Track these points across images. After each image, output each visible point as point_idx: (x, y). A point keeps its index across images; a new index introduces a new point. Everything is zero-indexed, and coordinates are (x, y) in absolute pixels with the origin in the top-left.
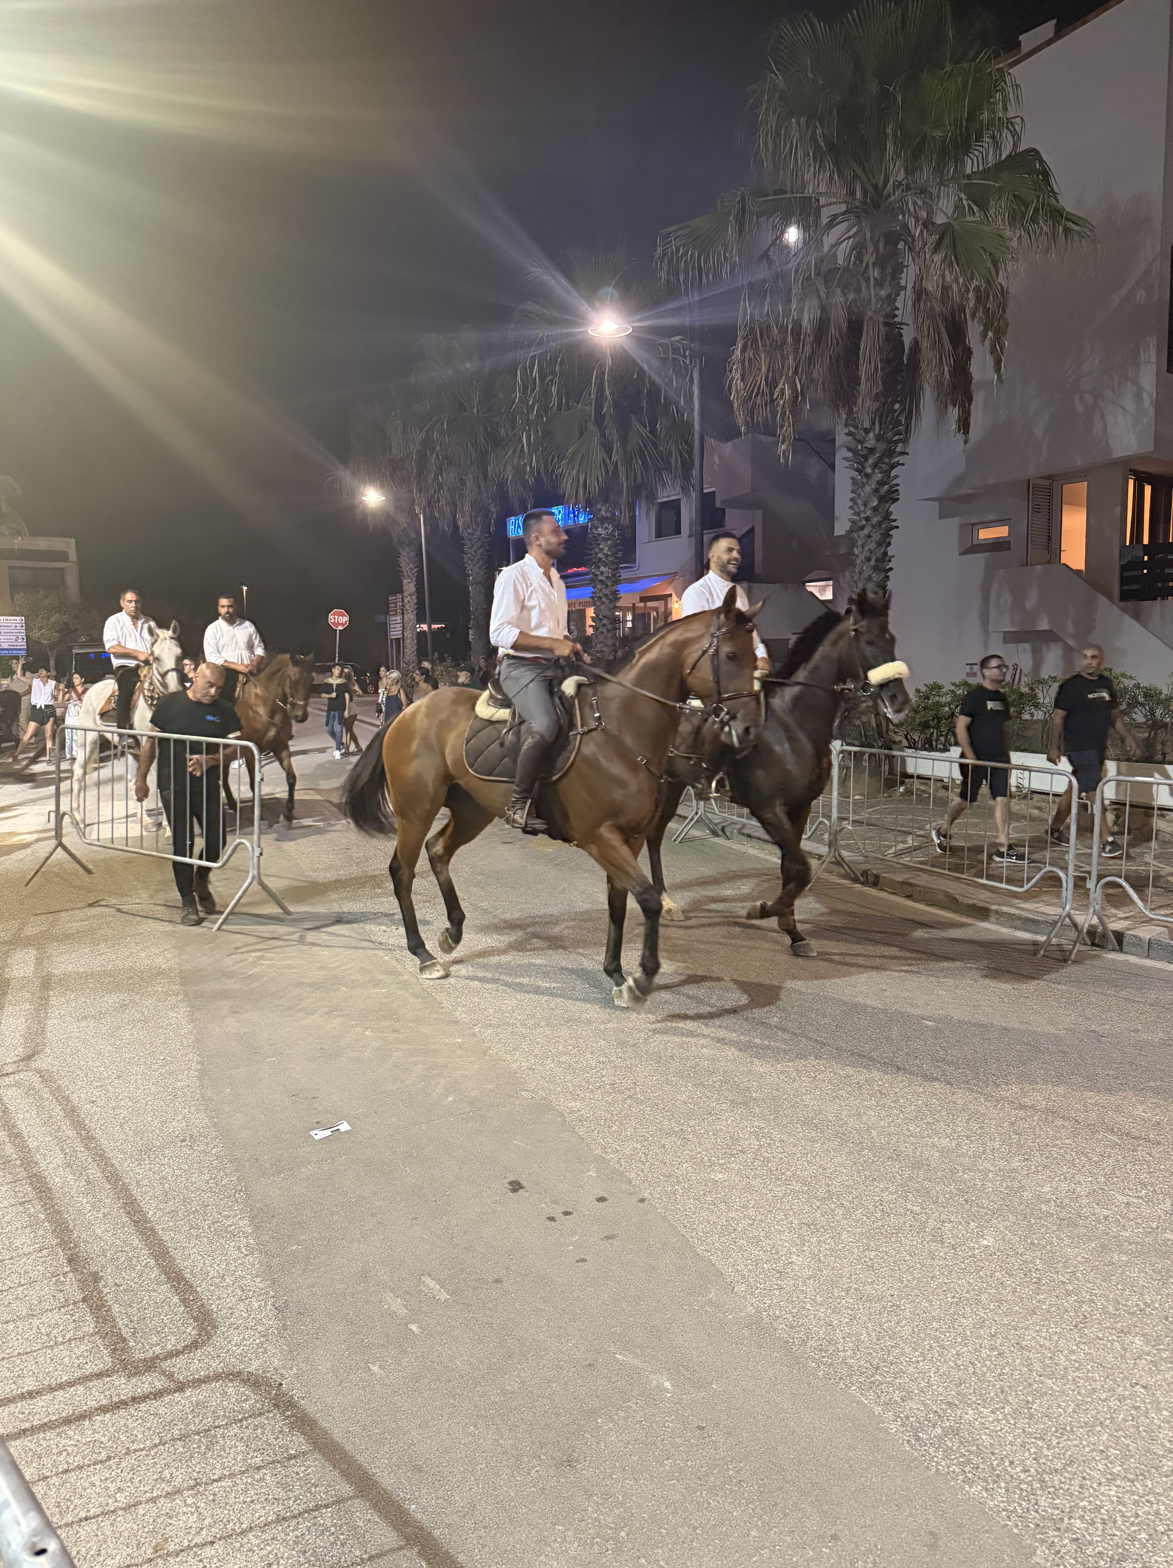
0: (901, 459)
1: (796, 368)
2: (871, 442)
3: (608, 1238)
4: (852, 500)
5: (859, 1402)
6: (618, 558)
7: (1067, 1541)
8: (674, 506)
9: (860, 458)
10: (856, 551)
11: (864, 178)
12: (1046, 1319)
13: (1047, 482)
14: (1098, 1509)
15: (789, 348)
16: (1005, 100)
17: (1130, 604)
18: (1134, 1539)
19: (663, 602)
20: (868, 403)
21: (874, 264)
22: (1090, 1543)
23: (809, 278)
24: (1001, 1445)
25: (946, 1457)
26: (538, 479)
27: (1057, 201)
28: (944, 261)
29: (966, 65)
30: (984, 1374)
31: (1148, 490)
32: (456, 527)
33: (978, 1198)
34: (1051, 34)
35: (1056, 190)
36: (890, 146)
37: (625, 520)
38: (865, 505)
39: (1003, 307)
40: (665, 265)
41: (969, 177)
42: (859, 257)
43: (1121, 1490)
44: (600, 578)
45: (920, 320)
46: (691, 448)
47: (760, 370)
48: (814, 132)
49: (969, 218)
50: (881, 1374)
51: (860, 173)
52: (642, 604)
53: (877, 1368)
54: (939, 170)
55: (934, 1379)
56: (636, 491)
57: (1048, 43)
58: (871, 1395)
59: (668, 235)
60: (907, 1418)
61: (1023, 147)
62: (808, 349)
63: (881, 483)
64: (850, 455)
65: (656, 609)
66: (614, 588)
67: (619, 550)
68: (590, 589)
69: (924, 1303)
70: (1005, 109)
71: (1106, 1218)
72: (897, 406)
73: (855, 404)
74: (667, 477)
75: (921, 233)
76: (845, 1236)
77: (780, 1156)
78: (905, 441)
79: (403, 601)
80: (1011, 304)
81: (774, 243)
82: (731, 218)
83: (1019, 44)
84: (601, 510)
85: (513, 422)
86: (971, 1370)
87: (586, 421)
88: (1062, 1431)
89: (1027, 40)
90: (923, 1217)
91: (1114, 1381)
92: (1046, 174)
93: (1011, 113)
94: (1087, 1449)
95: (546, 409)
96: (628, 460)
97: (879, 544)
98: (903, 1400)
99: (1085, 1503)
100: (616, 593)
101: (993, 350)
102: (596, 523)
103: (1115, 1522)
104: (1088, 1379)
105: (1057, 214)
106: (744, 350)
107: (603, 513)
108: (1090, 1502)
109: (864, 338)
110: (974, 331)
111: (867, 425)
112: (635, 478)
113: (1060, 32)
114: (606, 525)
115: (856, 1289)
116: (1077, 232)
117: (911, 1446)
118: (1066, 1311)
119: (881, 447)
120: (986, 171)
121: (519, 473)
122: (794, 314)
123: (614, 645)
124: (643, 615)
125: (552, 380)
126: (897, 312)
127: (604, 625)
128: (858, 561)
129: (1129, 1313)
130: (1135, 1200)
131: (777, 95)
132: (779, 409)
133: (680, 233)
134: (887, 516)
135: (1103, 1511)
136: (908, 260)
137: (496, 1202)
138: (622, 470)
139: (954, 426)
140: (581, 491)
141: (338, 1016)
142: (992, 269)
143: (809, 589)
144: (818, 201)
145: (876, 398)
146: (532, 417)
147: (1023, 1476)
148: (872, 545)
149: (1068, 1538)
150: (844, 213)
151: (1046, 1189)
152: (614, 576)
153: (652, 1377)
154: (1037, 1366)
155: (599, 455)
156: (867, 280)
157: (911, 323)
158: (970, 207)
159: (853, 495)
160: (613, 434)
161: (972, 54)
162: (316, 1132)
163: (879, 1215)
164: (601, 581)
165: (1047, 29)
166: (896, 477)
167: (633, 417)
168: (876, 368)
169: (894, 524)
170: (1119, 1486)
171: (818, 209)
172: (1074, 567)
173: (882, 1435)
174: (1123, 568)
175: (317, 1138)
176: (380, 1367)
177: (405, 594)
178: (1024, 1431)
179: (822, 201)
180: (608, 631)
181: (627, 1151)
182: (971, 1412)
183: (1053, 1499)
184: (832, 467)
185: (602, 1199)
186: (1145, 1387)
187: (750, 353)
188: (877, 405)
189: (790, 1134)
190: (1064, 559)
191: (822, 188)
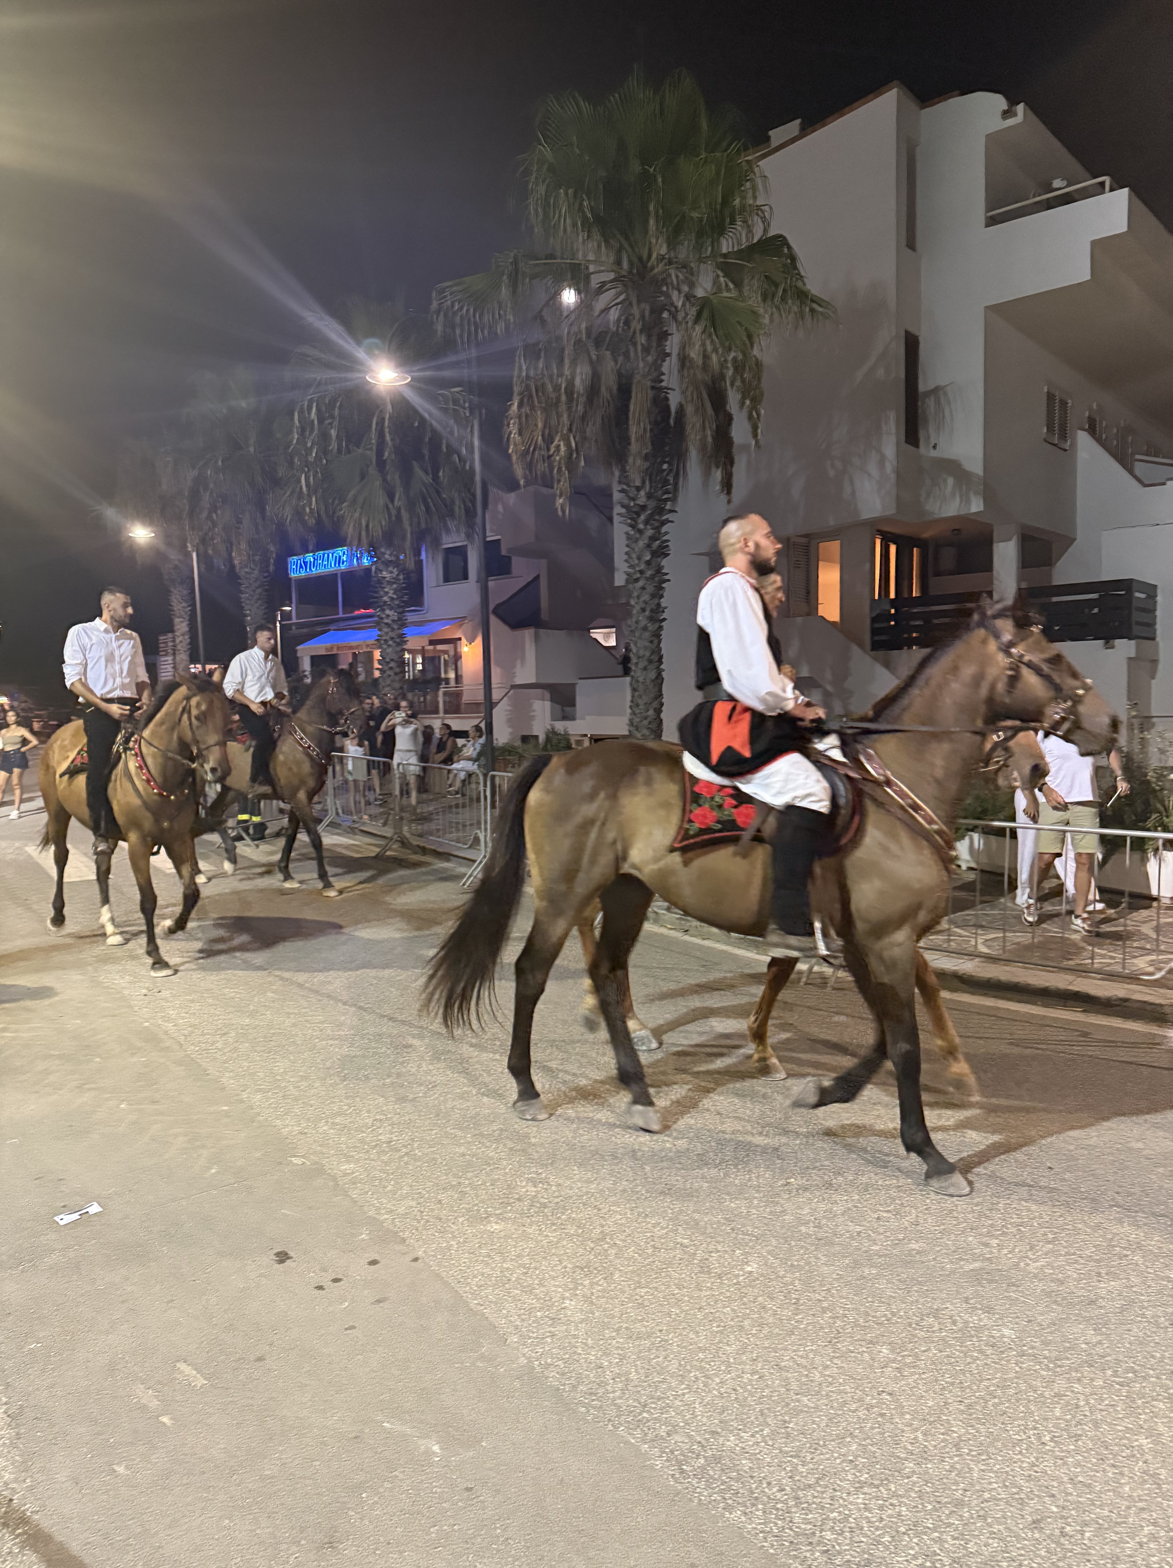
0: (669, 516)
1: (571, 425)
2: (642, 500)
3: (379, 1301)
4: (627, 553)
5: (627, 1443)
6: (403, 602)
7: (818, 1554)
8: (461, 552)
9: (633, 514)
10: (632, 602)
11: (629, 250)
12: (804, 1338)
13: (804, 540)
14: (846, 1518)
15: (563, 407)
16: (754, 188)
17: (881, 653)
18: (879, 1543)
19: (452, 646)
20: (639, 462)
21: (641, 331)
22: (839, 1553)
23: (580, 340)
24: (759, 1468)
25: (708, 1486)
26: (319, 521)
27: (804, 284)
28: (703, 332)
29: (718, 154)
30: (745, 1399)
31: (893, 549)
32: (233, 567)
33: (744, 1225)
34: (796, 132)
35: (803, 274)
36: (652, 222)
37: (411, 565)
38: (639, 558)
39: (758, 377)
40: (441, 317)
41: (725, 256)
42: (627, 323)
43: (868, 1497)
44: (386, 621)
45: (685, 386)
46: (474, 495)
47: (536, 425)
48: (581, 205)
49: (726, 294)
50: (648, 1412)
51: (626, 245)
52: (431, 647)
53: (645, 1406)
54: (699, 247)
55: (699, 1409)
56: (420, 536)
57: (793, 140)
58: (638, 1433)
59: (443, 290)
60: (672, 1452)
61: (772, 232)
62: (581, 408)
63: (653, 539)
64: (623, 511)
65: (446, 652)
66: (401, 632)
67: (406, 594)
68: (376, 632)
69: (692, 1335)
70: (755, 198)
71: (859, 1233)
72: (665, 466)
73: (626, 462)
74: (450, 524)
75: (684, 305)
76: (617, 1275)
77: (556, 1200)
78: (674, 500)
79: (174, 641)
80: (765, 376)
81: (547, 304)
82: (505, 277)
83: (768, 139)
84: (384, 554)
85: (291, 463)
86: (733, 1396)
87: (368, 466)
88: (815, 1447)
89: (777, 135)
90: (691, 1250)
91: (863, 1391)
92: (793, 258)
93: (759, 202)
94: (838, 1461)
95: (325, 452)
96: (411, 506)
97: (653, 596)
98: (669, 1434)
99: (835, 1514)
100: (402, 636)
101: (750, 417)
102: (381, 567)
103: (862, 1529)
104: (840, 1392)
105: (803, 296)
106: (520, 405)
107: (387, 556)
108: (840, 1512)
109: (633, 401)
110: (733, 399)
111: (638, 483)
112: (419, 523)
113: (805, 131)
114: (390, 569)
115: (627, 1328)
116: (822, 313)
117: (676, 1481)
118: (822, 1328)
119: (652, 504)
120: (740, 251)
121: (299, 514)
122: (567, 372)
123: (401, 688)
124: (432, 659)
125: (330, 424)
126: (663, 377)
127: (391, 668)
128: (634, 612)
129: (878, 1324)
130: (885, 1215)
131: (546, 167)
132: (556, 464)
133: (455, 289)
134: (659, 570)
135: (851, 1520)
136: (673, 328)
137: (261, 1275)
138: (405, 515)
139: (718, 487)
140: (364, 533)
141: (90, 1089)
142: (747, 342)
143: (594, 636)
144: (587, 268)
145: (646, 458)
146: (311, 459)
147: (779, 1495)
148: (646, 597)
149: (819, 1551)
150: (611, 281)
151: (806, 1211)
152: (400, 619)
153: (421, 1442)
154: (794, 1386)
155: (381, 499)
156: (635, 345)
157: (677, 389)
158: (727, 285)
159: (627, 549)
160: (394, 477)
161: (724, 144)
162: (61, 1216)
163: (650, 1251)
164: (386, 624)
165: (794, 127)
166: (666, 533)
167: (415, 463)
168: (645, 430)
169: (666, 577)
170: (865, 1494)
171: (587, 277)
172: (831, 619)
173: (647, 1473)
174: (874, 620)
175: (62, 1223)
176: (127, 1468)
177: (177, 634)
178: (781, 1451)
179: (592, 268)
180: (396, 674)
181: (402, 1210)
182: (732, 1438)
183: (807, 1514)
184: (610, 519)
185: (373, 1263)
186: (890, 1394)
187: (526, 409)
188: (647, 464)
189: (568, 1178)
190: (821, 612)
191: (591, 257)
